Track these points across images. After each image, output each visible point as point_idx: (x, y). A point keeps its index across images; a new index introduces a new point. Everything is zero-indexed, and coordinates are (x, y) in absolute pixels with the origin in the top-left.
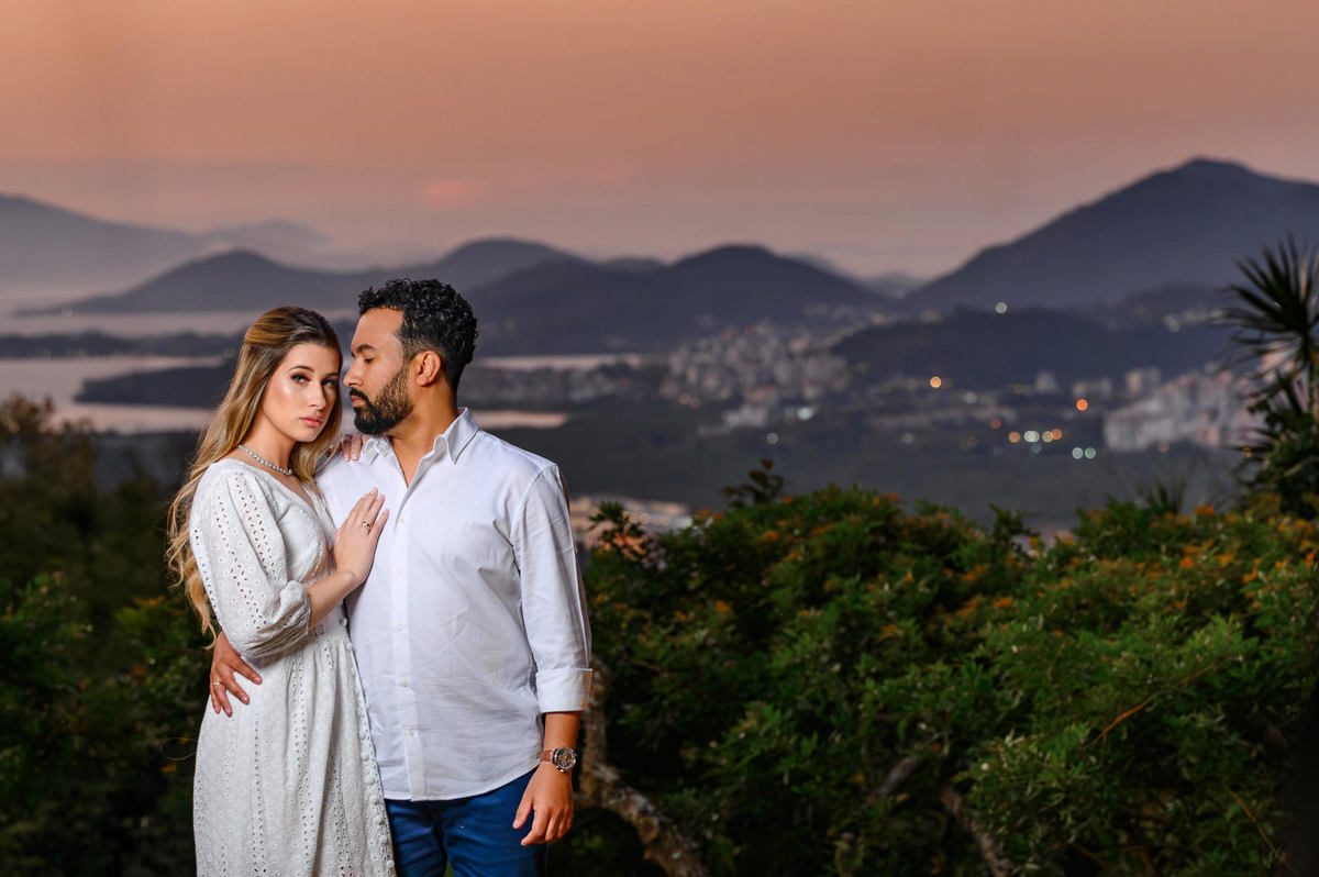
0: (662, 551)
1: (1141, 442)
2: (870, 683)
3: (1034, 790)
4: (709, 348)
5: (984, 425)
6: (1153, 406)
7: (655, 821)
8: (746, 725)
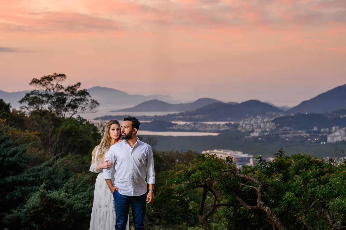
0: (269, 164)
1: (335, 141)
2: (310, 188)
3: (341, 208)
4: (248, 120)
5: (303, 137)
6: (337, 134)
7: (270, 211)
8: (287, 195)
